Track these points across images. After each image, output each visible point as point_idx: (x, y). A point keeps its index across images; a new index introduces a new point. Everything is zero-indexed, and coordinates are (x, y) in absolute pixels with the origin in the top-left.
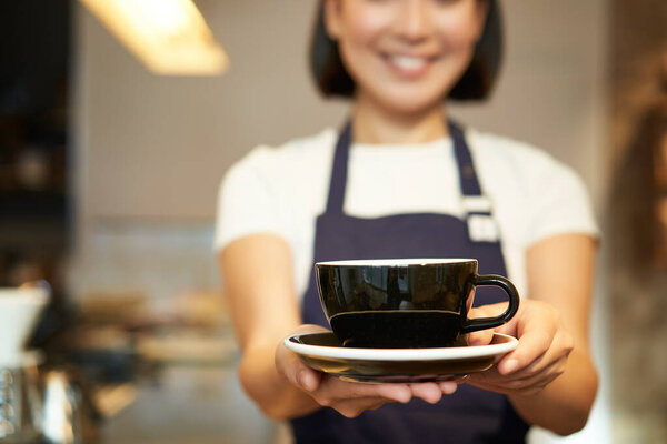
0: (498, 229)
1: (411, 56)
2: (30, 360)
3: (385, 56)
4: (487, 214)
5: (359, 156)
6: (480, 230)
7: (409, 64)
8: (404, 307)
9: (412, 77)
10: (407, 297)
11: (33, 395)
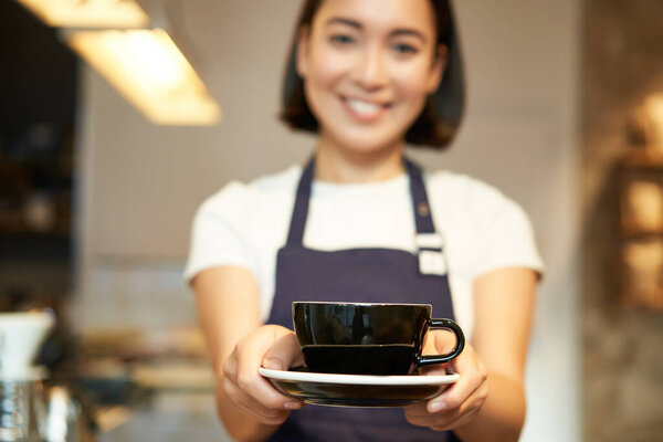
0: (446, 264)
1: (366, 101)
2: (36, 374)
3: (343, 98)
4: (438, 250)
5: (321, 192)
6: (429, 265)
7: (365, 109)
8: (366, 342)
9: (367, 122)
10: (369, 331)
11: (38, 404)
